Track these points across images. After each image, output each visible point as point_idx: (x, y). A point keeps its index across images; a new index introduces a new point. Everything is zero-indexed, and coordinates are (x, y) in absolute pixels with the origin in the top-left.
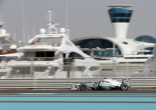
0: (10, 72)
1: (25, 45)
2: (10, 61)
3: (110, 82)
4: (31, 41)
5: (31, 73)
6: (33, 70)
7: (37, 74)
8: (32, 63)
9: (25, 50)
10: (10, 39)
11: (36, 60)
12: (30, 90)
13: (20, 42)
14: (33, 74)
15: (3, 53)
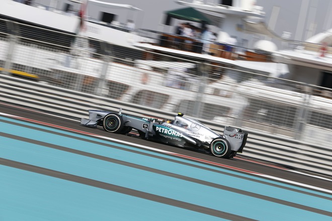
0: (241, 109)
1: (299, 47)
2: (247, 79)
3: (189, 127)
4: (316, 39)
5: (298, 125)
6: (304, 119)
7: (312, 131)
8: (305, 100)
9: (294, 59)
10: (262, 23)
11: (317, 93)
12: (283, 171)
13: (286, 35)
14: (301, 128)
15: (233, 55)
